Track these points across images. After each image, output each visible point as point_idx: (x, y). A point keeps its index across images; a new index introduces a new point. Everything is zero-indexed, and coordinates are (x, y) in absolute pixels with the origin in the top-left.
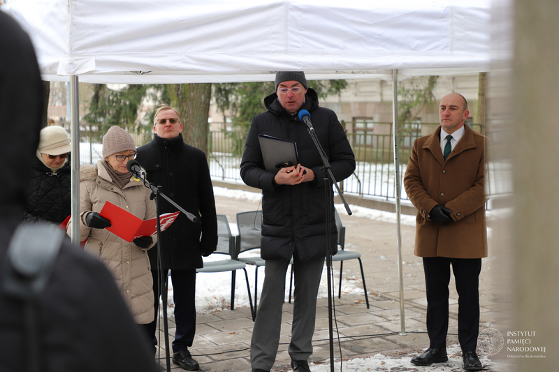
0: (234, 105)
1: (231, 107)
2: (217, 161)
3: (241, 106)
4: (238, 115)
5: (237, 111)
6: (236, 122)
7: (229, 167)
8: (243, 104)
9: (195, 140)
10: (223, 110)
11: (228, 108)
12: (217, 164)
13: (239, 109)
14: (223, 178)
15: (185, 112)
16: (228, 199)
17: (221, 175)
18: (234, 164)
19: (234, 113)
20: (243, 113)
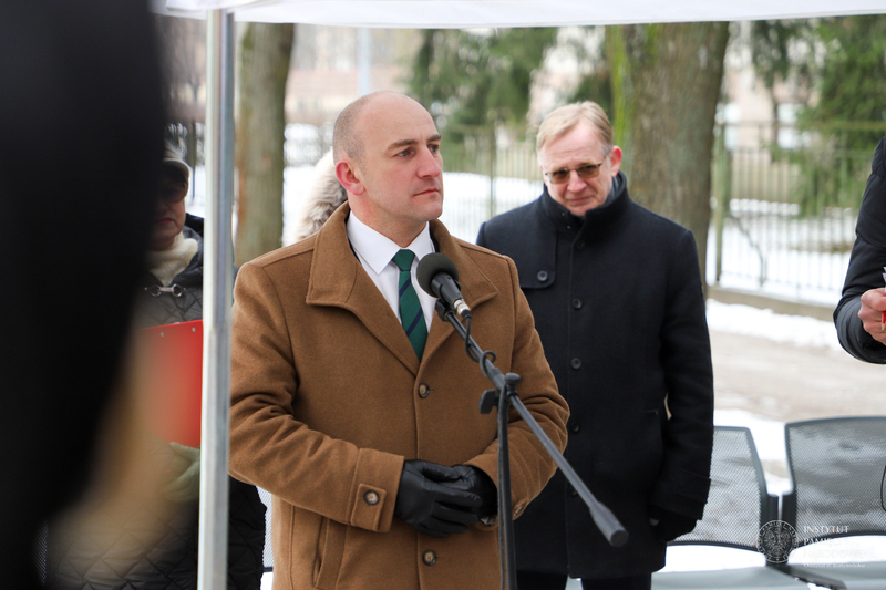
0: (804, 70)
1: (793, 74)
2: (746, 233)
3: (824, 73)
4: (815, 99)
5: (810, 85)
6: (807, 121)
7: (779, 247)
8: (831, 69)
9: (676, 178)
10: (770, 84)
11: (785, 77)
12: (745, 241)
13: (819, 83)
14: (762, 280)
15: (650, 99)
16: (773, 344)
17: (756, 273)
18: (795, 239)
19: (803, 92)
20: (829, 94)
